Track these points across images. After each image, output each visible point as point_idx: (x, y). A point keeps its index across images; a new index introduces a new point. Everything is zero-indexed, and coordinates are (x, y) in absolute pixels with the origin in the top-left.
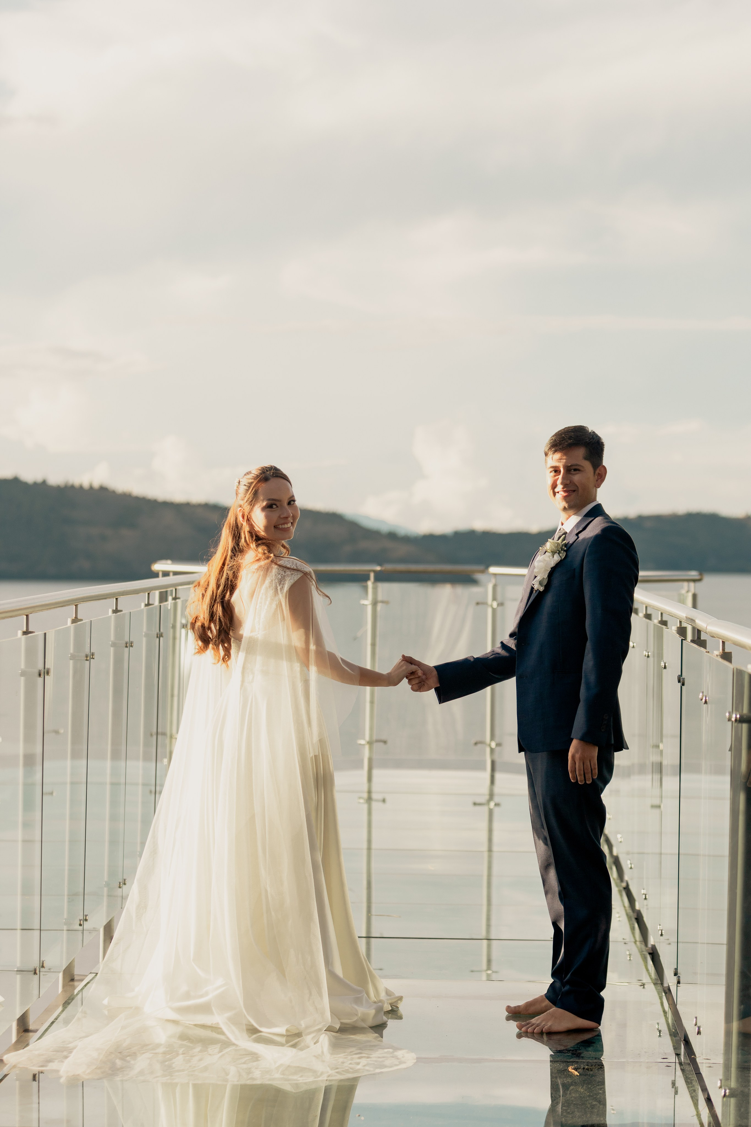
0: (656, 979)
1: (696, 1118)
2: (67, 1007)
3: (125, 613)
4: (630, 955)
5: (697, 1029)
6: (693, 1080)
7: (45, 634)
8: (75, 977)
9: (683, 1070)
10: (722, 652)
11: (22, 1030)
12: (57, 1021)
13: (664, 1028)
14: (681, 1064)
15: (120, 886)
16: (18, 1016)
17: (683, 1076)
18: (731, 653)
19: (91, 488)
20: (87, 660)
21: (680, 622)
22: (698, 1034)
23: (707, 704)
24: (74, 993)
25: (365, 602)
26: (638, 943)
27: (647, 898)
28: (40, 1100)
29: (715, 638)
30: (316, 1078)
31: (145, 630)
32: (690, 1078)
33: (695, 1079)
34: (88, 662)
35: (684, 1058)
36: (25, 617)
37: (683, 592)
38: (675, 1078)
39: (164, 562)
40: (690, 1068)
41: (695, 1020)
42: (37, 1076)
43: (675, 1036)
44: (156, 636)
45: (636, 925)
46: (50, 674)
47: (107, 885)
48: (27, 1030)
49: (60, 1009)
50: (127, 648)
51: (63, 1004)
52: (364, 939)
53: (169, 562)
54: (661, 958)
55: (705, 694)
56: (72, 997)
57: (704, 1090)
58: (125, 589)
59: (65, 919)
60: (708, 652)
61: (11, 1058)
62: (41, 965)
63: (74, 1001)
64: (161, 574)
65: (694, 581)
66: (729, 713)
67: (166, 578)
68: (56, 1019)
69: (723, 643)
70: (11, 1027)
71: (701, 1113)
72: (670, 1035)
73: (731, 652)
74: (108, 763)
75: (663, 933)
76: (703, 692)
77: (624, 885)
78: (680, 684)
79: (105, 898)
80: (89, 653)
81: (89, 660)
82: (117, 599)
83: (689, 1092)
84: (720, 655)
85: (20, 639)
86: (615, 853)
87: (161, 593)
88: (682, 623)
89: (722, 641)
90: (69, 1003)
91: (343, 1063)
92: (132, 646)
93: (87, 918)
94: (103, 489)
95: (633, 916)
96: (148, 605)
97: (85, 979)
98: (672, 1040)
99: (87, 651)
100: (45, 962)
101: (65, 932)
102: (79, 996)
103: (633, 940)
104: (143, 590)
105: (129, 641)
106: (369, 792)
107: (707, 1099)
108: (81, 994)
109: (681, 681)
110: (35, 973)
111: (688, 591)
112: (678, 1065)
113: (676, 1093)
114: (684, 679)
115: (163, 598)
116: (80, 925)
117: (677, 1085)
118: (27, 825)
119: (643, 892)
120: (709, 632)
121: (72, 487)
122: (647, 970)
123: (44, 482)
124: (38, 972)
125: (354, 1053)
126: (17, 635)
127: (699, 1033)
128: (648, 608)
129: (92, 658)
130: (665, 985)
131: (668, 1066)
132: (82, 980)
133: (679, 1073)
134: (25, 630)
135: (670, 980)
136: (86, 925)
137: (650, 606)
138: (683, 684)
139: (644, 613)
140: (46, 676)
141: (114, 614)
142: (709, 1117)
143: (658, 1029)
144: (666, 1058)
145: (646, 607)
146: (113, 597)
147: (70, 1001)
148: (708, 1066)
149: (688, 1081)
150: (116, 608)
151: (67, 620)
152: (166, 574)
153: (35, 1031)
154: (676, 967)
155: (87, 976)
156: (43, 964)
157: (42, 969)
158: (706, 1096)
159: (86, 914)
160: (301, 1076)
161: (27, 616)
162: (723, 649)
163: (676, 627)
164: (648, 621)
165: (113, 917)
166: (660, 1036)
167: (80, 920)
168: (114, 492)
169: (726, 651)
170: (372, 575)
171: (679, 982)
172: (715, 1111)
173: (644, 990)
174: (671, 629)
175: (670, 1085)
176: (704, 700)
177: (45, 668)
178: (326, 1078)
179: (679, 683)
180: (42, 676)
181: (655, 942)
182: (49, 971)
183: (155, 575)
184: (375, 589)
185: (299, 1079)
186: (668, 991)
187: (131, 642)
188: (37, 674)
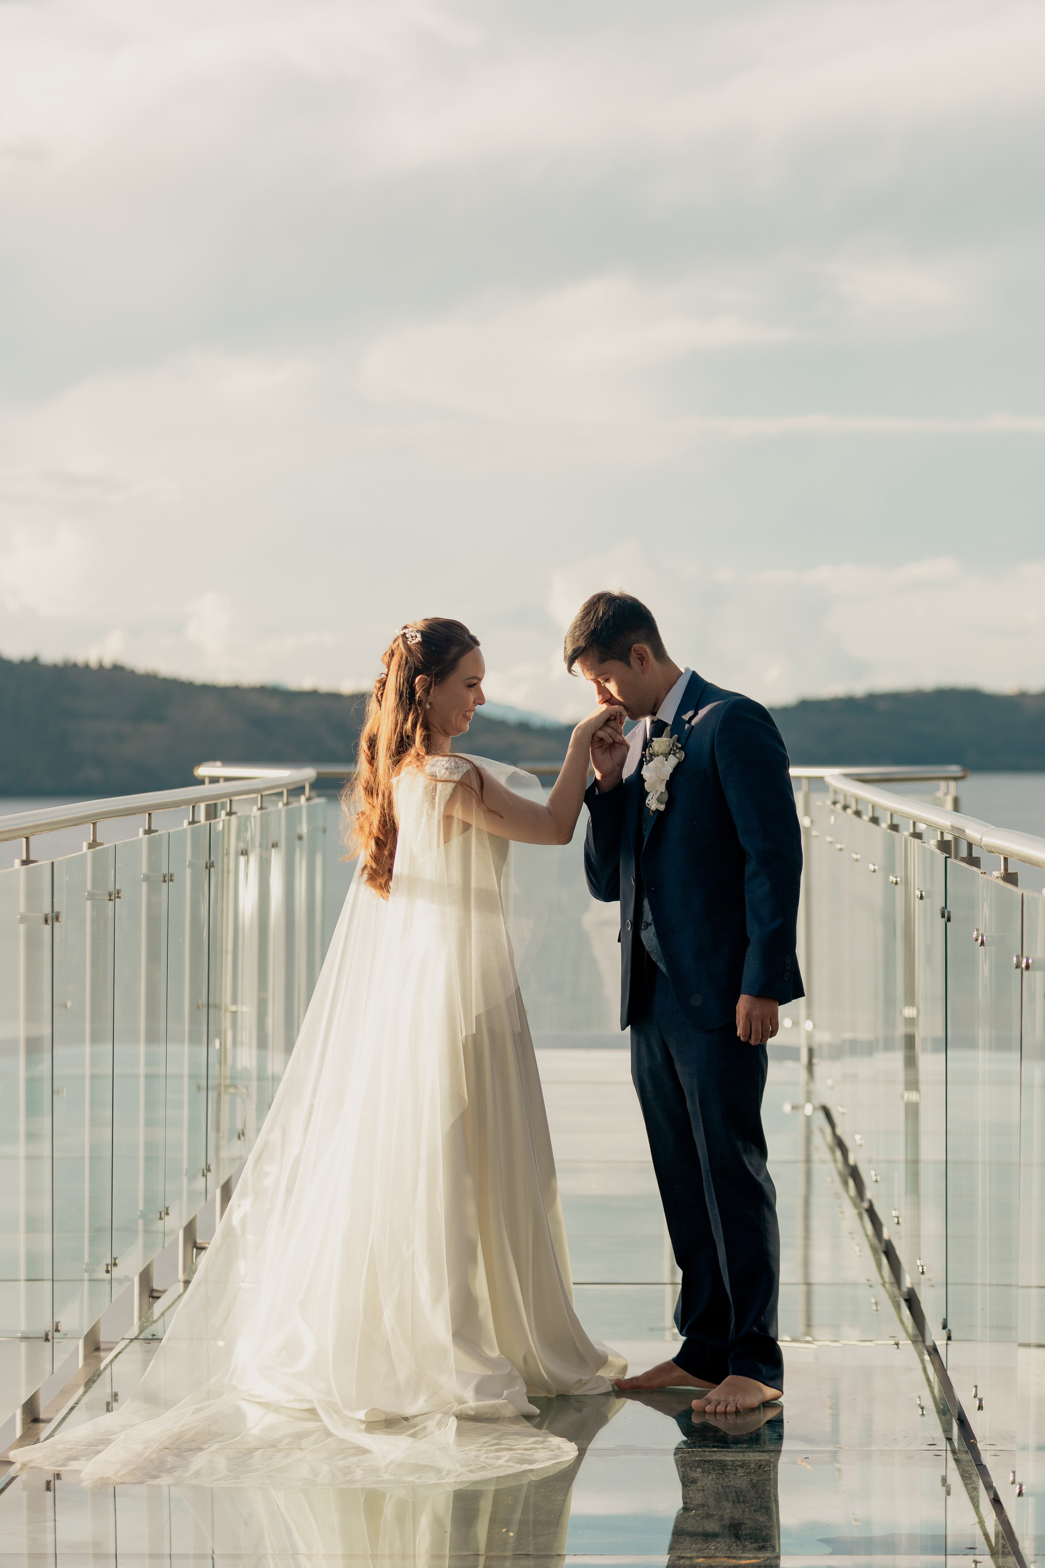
0: (915, 1335)
1: (978, 1527)
2: (91, 1387)
3: (162, 834)
4: (876, 1303)
5: (978, 1402)
6: (973, 1474)
7: (53, 863)
8: (101, 1345)
9: (957, 1461)
10: (1004, 873)
11: (29, 1420)
12: (78, 1406)
13: (929, 1403)
14: (954, 1452)
15: (161, 1217)
16: (23, 1401)
17: (958, 1469)
18: (1016, 874)
19: (101, 667)
20: (110, 900)
21: (942, 833)
22: (979, 1409)
23: (984, 946)
24: (100, 1367)
26: (887, 1286)
27: (900, 1222)
28: (56, 1515)
29: (993, 854)
30: (439, 1479)
31: (189, 857)
32: (969, 1471)
33: (975, 1473)
34: (111, 903)
35: (958, 1444)
36: (24, 840)
37: (940, 794)
38: (946, 1471)
39: (211, 763)
40: (967, 1457)
41: (974, 1389)
42: (52, 1483)
43: (944, 1414)
44: (204, 866)
45: (884, 1261)
46: (60, 919)
47: (144, 1215)
48: (36, 1420)
49: (81, 1390)
50: (165, 883)
51: (86, 1383)
53: (219, 764)
54: (923, 1306)
55: (980, 932)
56: (98, 1373)
57: (989, 1487)
58: (162, 801)
59: (87, 1264)
60: (985, 873)
61: (19, 1455)
62: (55, 1328)
63: (101, 1378)
64: (207, 781)
65: (955, 779)
66: (1018, 957)
67: (215, 786)
68: (77, 1403)
69: (1006, 859)
70: (13, 1417)
71: (986, 1520)
72: (938, 1412)
74: (142, 1048)
75: (924, 1270)
76: (978, 930)
77: (866, 1205)
78: (943, 920)
79: (141, 1235)
80: (114, 891)
81: (114, 900)
82: (150, 814)
83: (967, 1490)
84: (1001, 877)
85: (18, 871)
86: (852, 1161)
87: (208, 807)
88: (945, 834)
89: (1004, 857)
90: (94, 1381)
91: (477, 1457)
92: (171, 880)
93: (117, 1262)
94: (117, 669)
95: (880, 1248)
96: (193, 822)
97: (114, 1348)
98: (941, 1419)
99: (111, 888)
100: (59, 1324)
101: (86, 1284)
102: (108, 1371)
103: (880, 1281)
104: (186, 802)
105: (167, 873)
107: (993, 1500)
108: (109, 1368)
109: (946, 916)
110: (47, 1340)
111: (946, 794)
112: (950, 1456)
113: (948, 1493)
114: (949, 912)
115: (212, 813)
116: (107, 1272)
117: (949, 1482)
118: (32, 1136)
119: (894, 1213)
120: (985, 845)
121: (75, 666)
122: (902, 1322)
123: (35, 660)
124: (50, 1337)
125: (488, 1444)
127: (980, 1407)
128: (895, 816)
129: (117, 897)
130: (929, 1343)
131: (938, 1455)
132: (111, 1349)
133: (952, 1464)
134: (24, 858)
135: (935, 1335)
136: (116, 1272)
137: (896, 812)
138: (949, 920)
139: (889, 822)
140: (55, 923)
141: (147, 835)
142: (996, 1525)
143: (920, 1405)
144: (934, 1445)
145: (891, 815)
146: (145, 812)
147: (96, 1378)
148: (993, 1454)
149: (965, 1477)
150: (150, 827)
151: (82, 844)
152: (214, 780)
153: (48, 1421)
154: (945, 1317)
155: (118, 1343)
156: (57, 1326)
157: (56, 1334)
158: (992, 1496)
159: (115, 1256)
160: (419, 1478)
161: (27, 838)
162: (1006, 869)
163: (936, 840)
164: (894, 833)
165: (152, 1261)
166: (923, 1414)
167: (107, 1265)
168: (132, 673)
169: (1010, 871)
171: (949, 1338)
172: (1006, 1516)
173: (898, 1351)
174: (929, 843)
175: (940, 1483)
176: (980, 941)
177: (53, 912)
178: (453, 1480)
179: (942, 918)
180: (50, 922)
181: (912, 1284)
182: (64, 1336)
183: (200, 782)
185: (416, 1481)
186: (933, 1351)
187: (171, 874)
188: (42, 920)
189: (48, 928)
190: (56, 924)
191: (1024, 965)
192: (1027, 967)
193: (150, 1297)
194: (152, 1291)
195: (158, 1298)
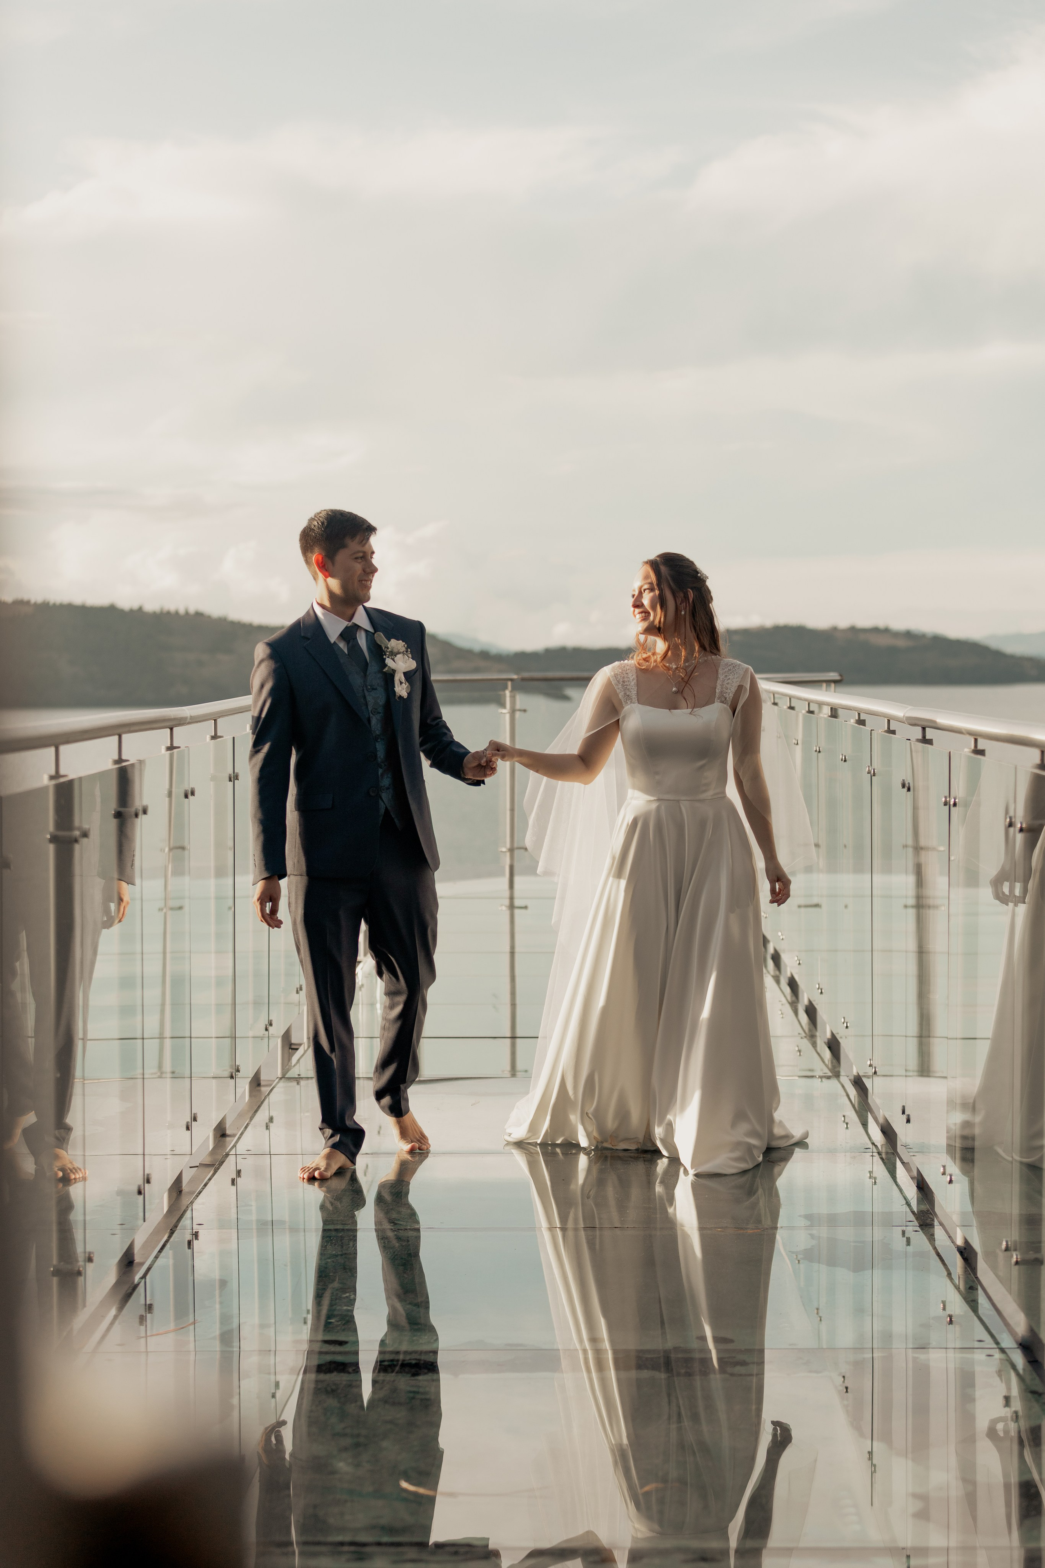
8: (261, 1084)
10: (922, 737)
11: (219, 1135)
21: (859, 714)
25: (504, 711)
48: (224, 1135)
52: (509, 1040)
62: (236, 1069)
63: (262, 1106)
68: (249, 1124)
69: (923, 729)
73: (932, 739)
84: (919, 740)
88: (861, 714)
90: (258, 1108)
93: (272, 1023)
94: (199, 615)
97: (270, 1084)
100: (239, 1067)
101: (251, 1039)
102: (266, 1101)
106: (512, 898)
114: (875, 769)
121: (168, 613)
126: (206, 740)
138: (874, 775)
153: (234, 1136)
155: (275, 1081)
163: (857, 719)
168: (209, 617)
169: (927, 735)
170: (509, 683)
174: (850, 721)
179: (868, 773)
184: (513, 698)
188: (228, 779)
189: (232, 783)
190: (236, 781)
191: (952, 803)
192: (955, 805)
193: (290, 1048)
194: (291, 1044)
195: (297, 1049)
